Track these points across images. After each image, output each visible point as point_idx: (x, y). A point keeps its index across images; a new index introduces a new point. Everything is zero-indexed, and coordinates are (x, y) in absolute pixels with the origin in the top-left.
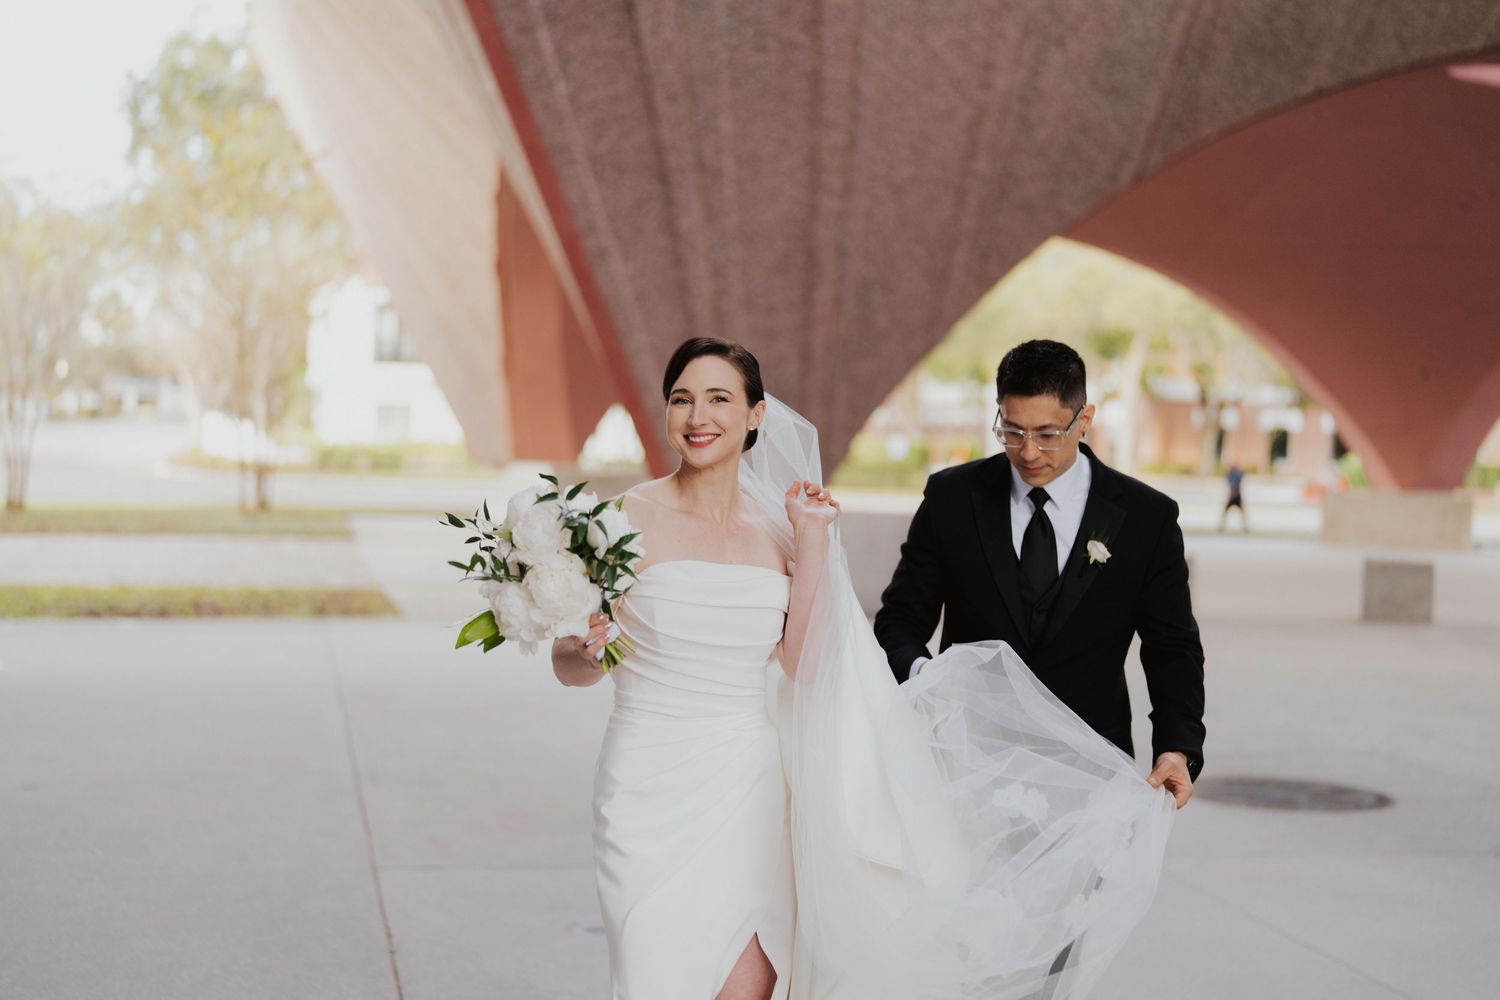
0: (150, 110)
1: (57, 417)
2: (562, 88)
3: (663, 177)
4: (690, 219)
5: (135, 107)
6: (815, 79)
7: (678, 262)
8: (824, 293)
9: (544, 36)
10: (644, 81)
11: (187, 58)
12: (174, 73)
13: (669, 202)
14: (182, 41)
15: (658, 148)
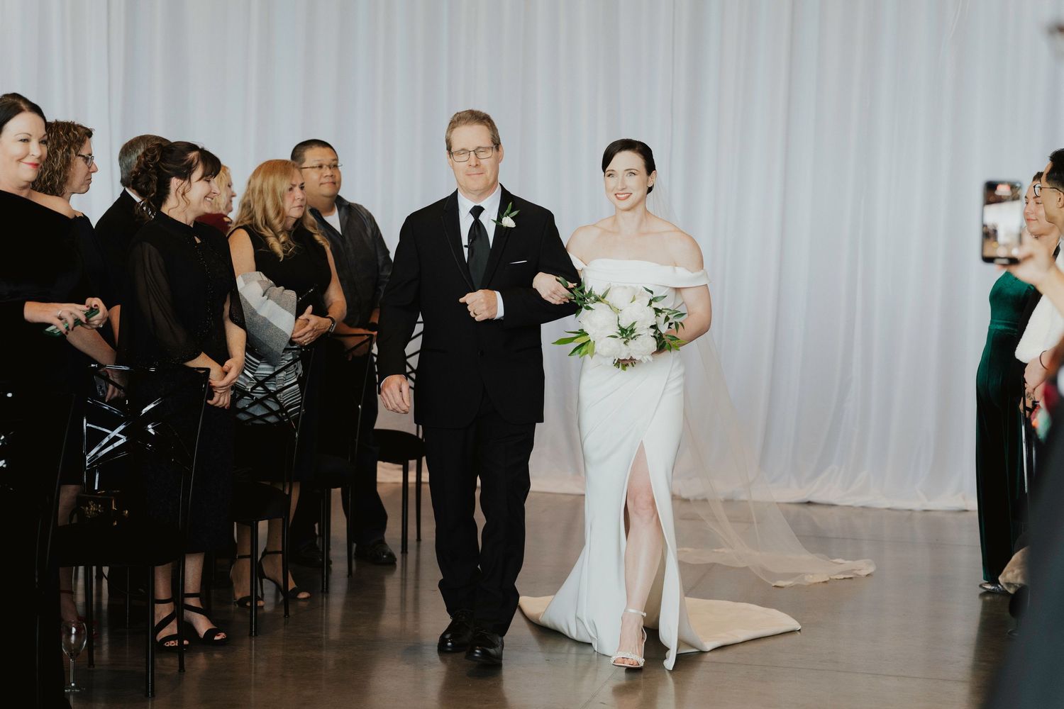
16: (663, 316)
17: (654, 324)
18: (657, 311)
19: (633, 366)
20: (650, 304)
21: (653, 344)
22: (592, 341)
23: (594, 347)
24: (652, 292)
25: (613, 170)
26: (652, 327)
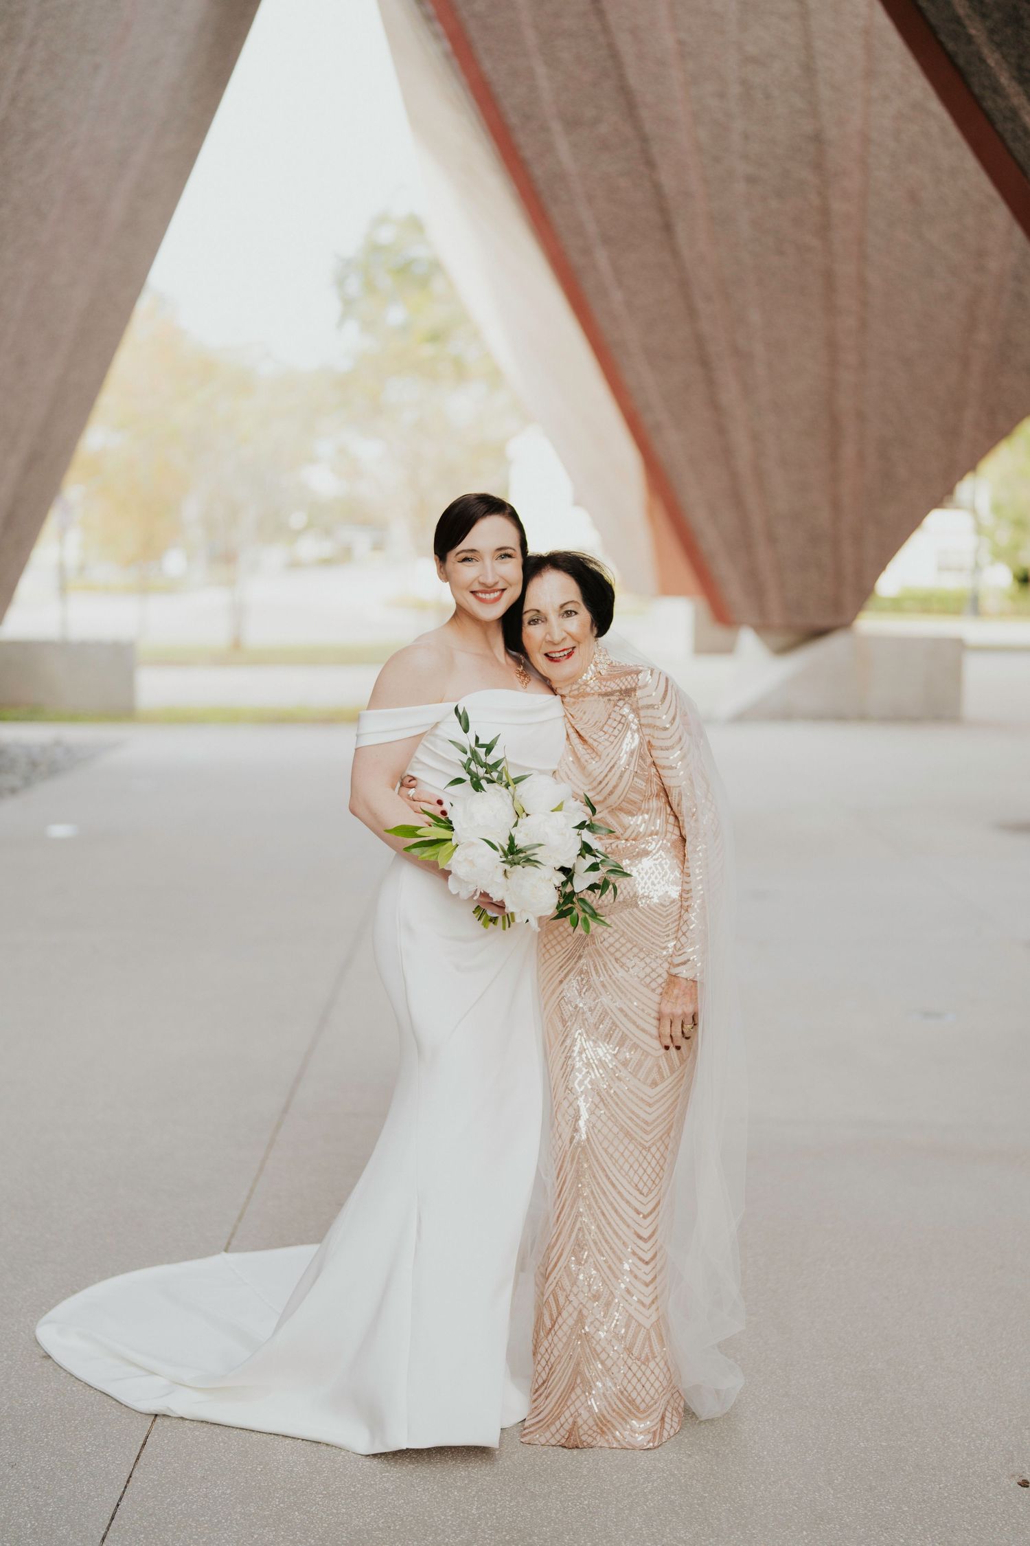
0: (354, 285)
1: (294, 565)
2: (617, 296)
3: (704, 362)
4: (730, 394)
5: (340, 282)
6: (828, 276)
7: (722, 430)
8: (849, 451)
9: (602, 257)
10: (684, 286)
11: (386, 235)
12: (375, 249)
13: (711, 382)
14: (381, 220)
15: (699, 341)
16: (590, 860)
17: (568, 865)
18: (586, 849)
19: (504, 929)
20: (582, 826)
21: (549, 901)
22: (454, 843)
23: (451, 854)
24: (594, 810)
25: (473, 551)
26: (563, 870)
